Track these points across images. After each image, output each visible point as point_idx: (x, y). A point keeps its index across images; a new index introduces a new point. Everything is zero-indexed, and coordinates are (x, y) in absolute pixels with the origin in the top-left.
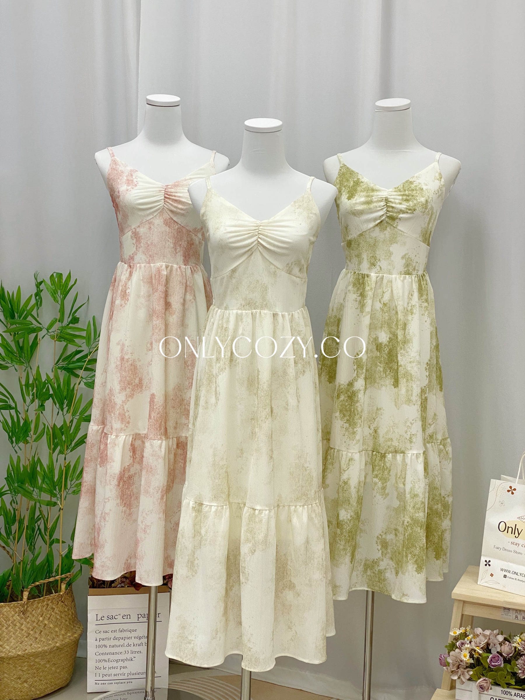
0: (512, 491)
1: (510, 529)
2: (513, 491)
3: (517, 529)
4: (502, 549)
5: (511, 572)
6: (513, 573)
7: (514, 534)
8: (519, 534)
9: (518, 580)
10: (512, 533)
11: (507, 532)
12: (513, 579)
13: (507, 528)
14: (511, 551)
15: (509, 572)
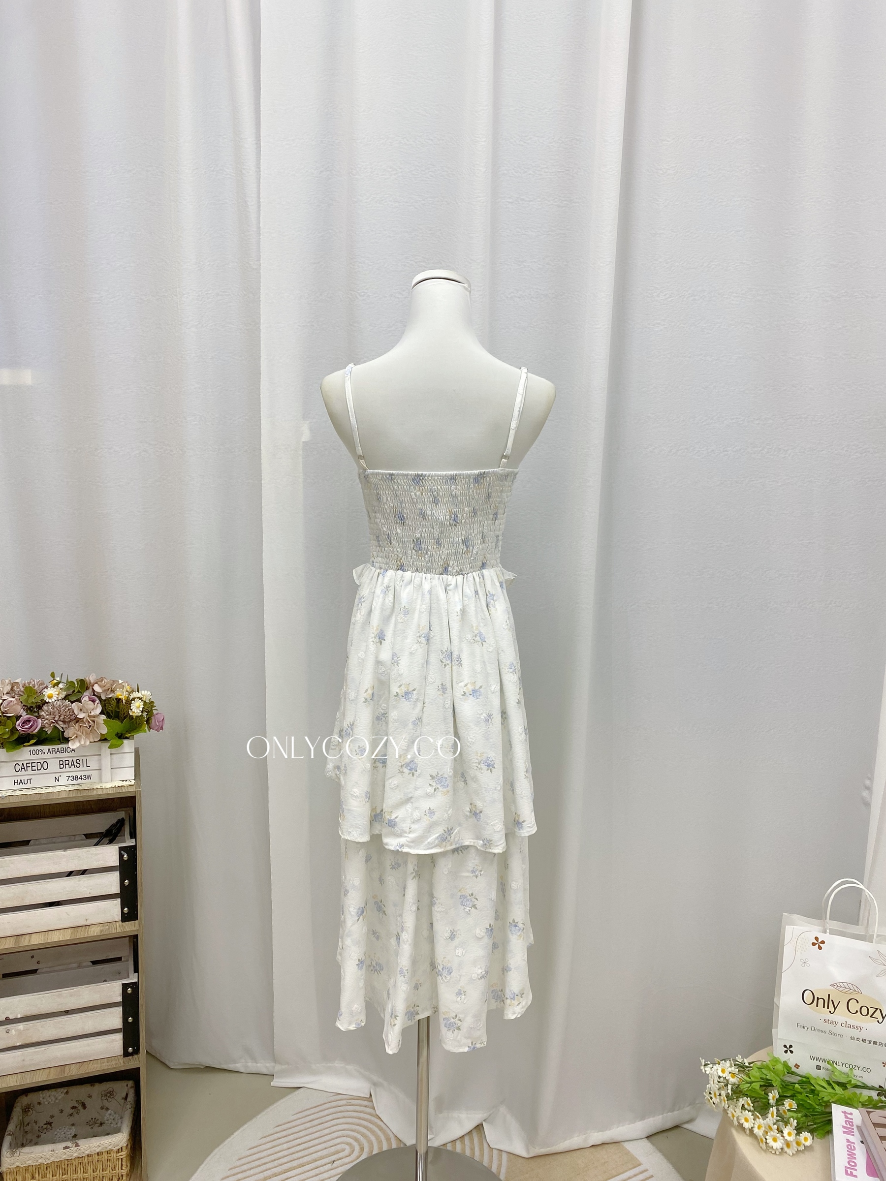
1: (821, 1001)
2: (820, 944)
3: (832, 1001)
4: (810, 1029)
7: (828, 1008)
8: (835, 1008)
10: (824, 1007)
11: (817, 1006)
13: (815, 1000)
14: (825, 1032)
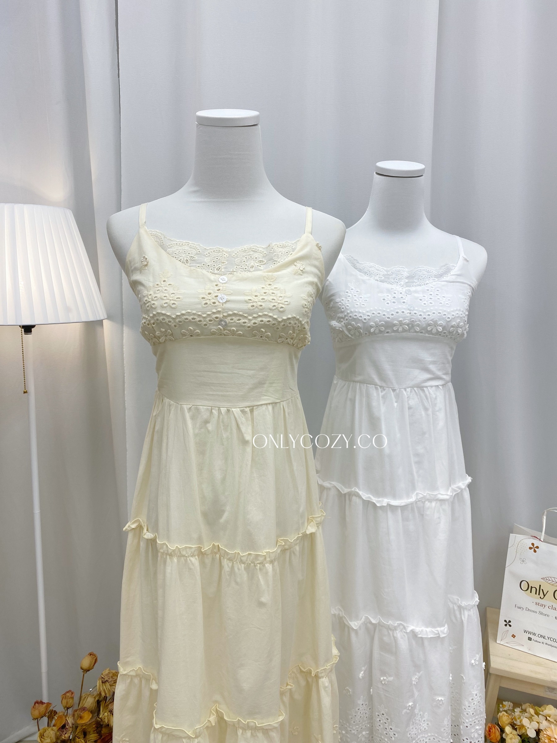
0: (535, 548)
1: (534, 590)
3: (542, 590)
4: (525, 609)
5: (537, 635)
6: (539, 636)
7: (539, 595)
8: (544, 596)
9: (546, 644)
10: (536, 594)
11: (531, 592)
12: (540, 642)
13: (529, 588)
14: (536, 612)
15: (534, 634)
